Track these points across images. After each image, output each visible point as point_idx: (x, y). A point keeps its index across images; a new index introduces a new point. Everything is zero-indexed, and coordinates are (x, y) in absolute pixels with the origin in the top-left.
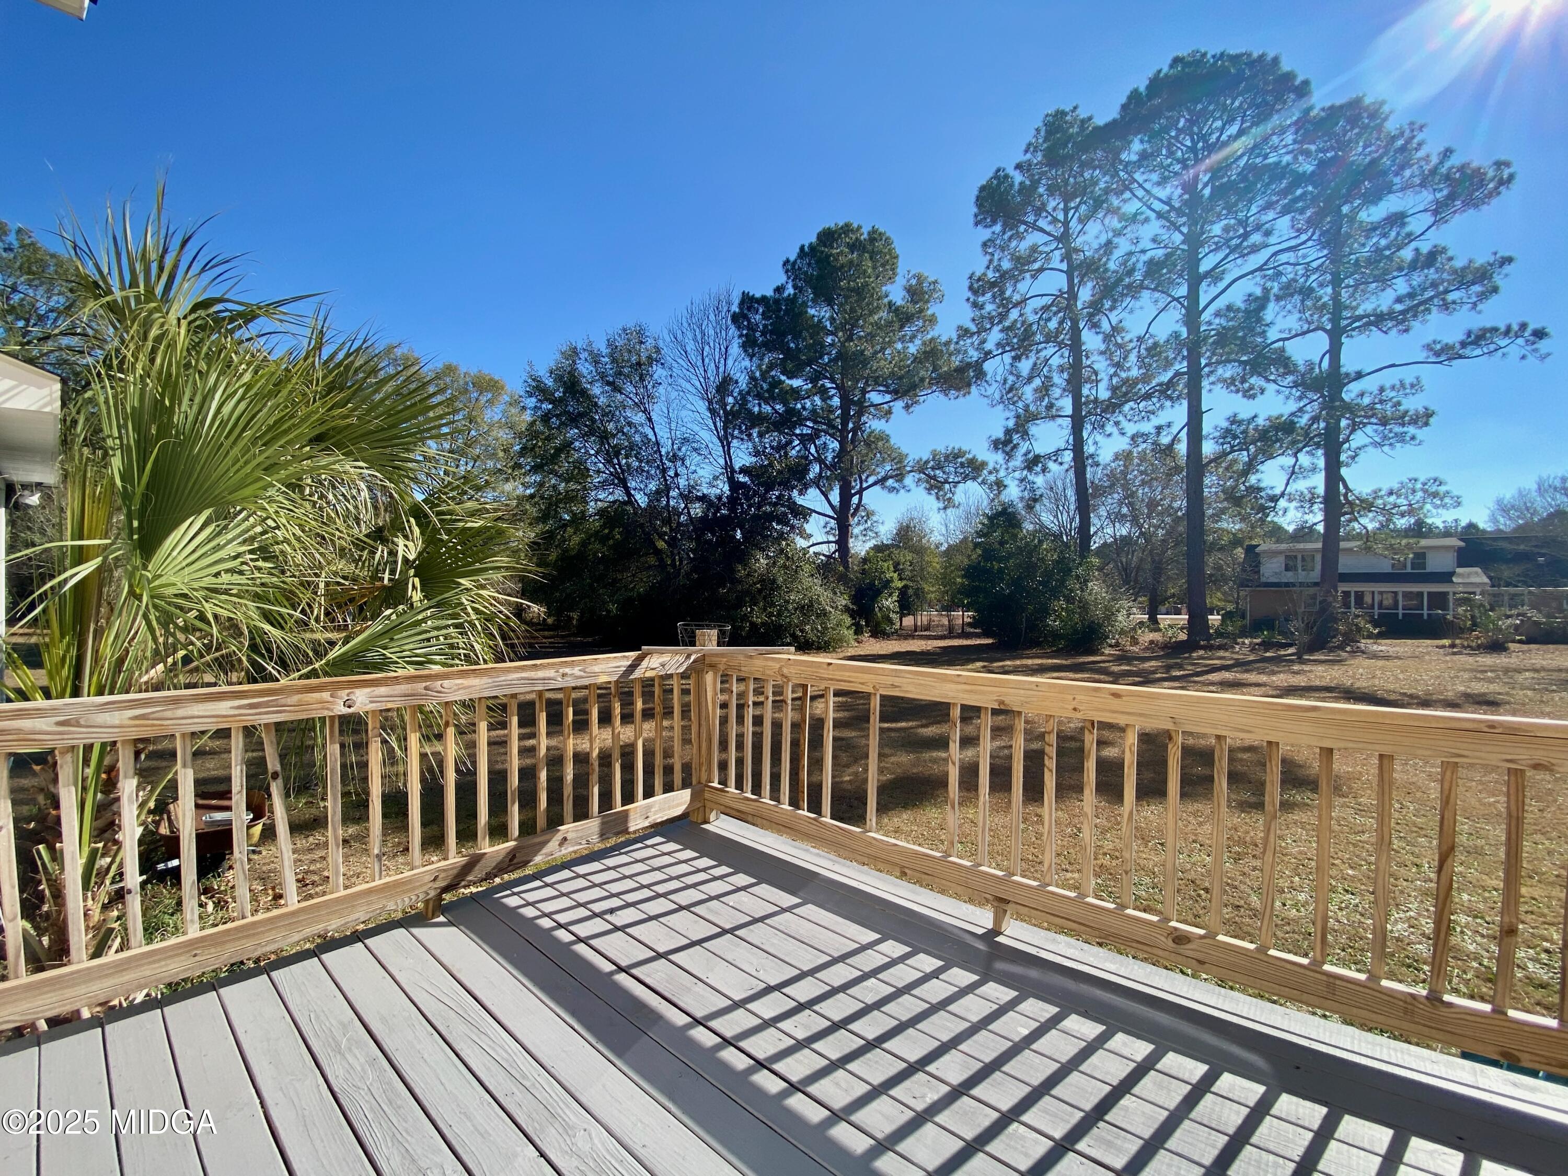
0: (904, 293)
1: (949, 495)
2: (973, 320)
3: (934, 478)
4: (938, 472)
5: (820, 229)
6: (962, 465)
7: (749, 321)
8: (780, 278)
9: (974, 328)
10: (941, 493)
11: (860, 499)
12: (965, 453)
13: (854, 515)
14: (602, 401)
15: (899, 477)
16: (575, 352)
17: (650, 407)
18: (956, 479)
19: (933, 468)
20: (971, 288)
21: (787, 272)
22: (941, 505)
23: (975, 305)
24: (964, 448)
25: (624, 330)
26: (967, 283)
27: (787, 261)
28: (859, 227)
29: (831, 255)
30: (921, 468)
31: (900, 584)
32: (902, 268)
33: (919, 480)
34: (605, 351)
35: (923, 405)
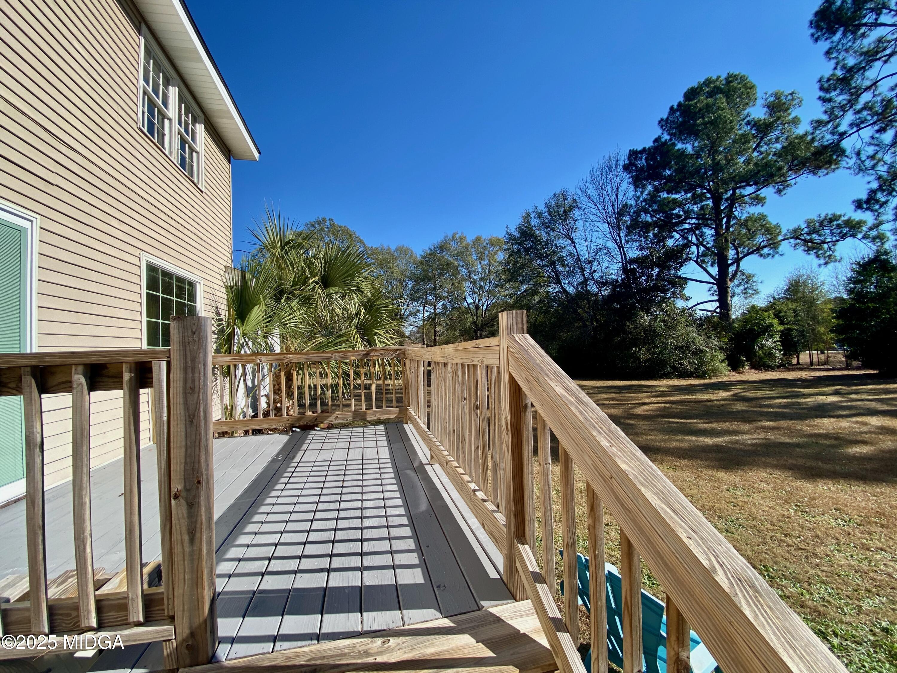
0: (766, 109)
1: (828, 253)
2: (826, 112)
3: (811, 241)
4: (814, 236)
5: (685, 90)
6: (838, 226)
7: (636, 167)
8: (658, 132)
9: (825, 118)
10: (820, 252)
11: (738, 267)
12: (840, 216)
13: (732, 279)
14: (545, 237)
15: (774, 245)
16: (528, 215)
17: (573, 235)
18: (834, 239)
19: (808, 234)
20: (821, 89)
21: (662, 127)
22: (822, 261)
23: (824, 100)
24: (838, 213)
25: (555, 195)
26: (817, 86)
27: (662, 120)
28: (718, 77)
29: (692, 105)
30: (796, 234)
31: (781, 328)
32: (760, 93)
33: (796, 245)
34: (544, 209)
35: (794, 187)
